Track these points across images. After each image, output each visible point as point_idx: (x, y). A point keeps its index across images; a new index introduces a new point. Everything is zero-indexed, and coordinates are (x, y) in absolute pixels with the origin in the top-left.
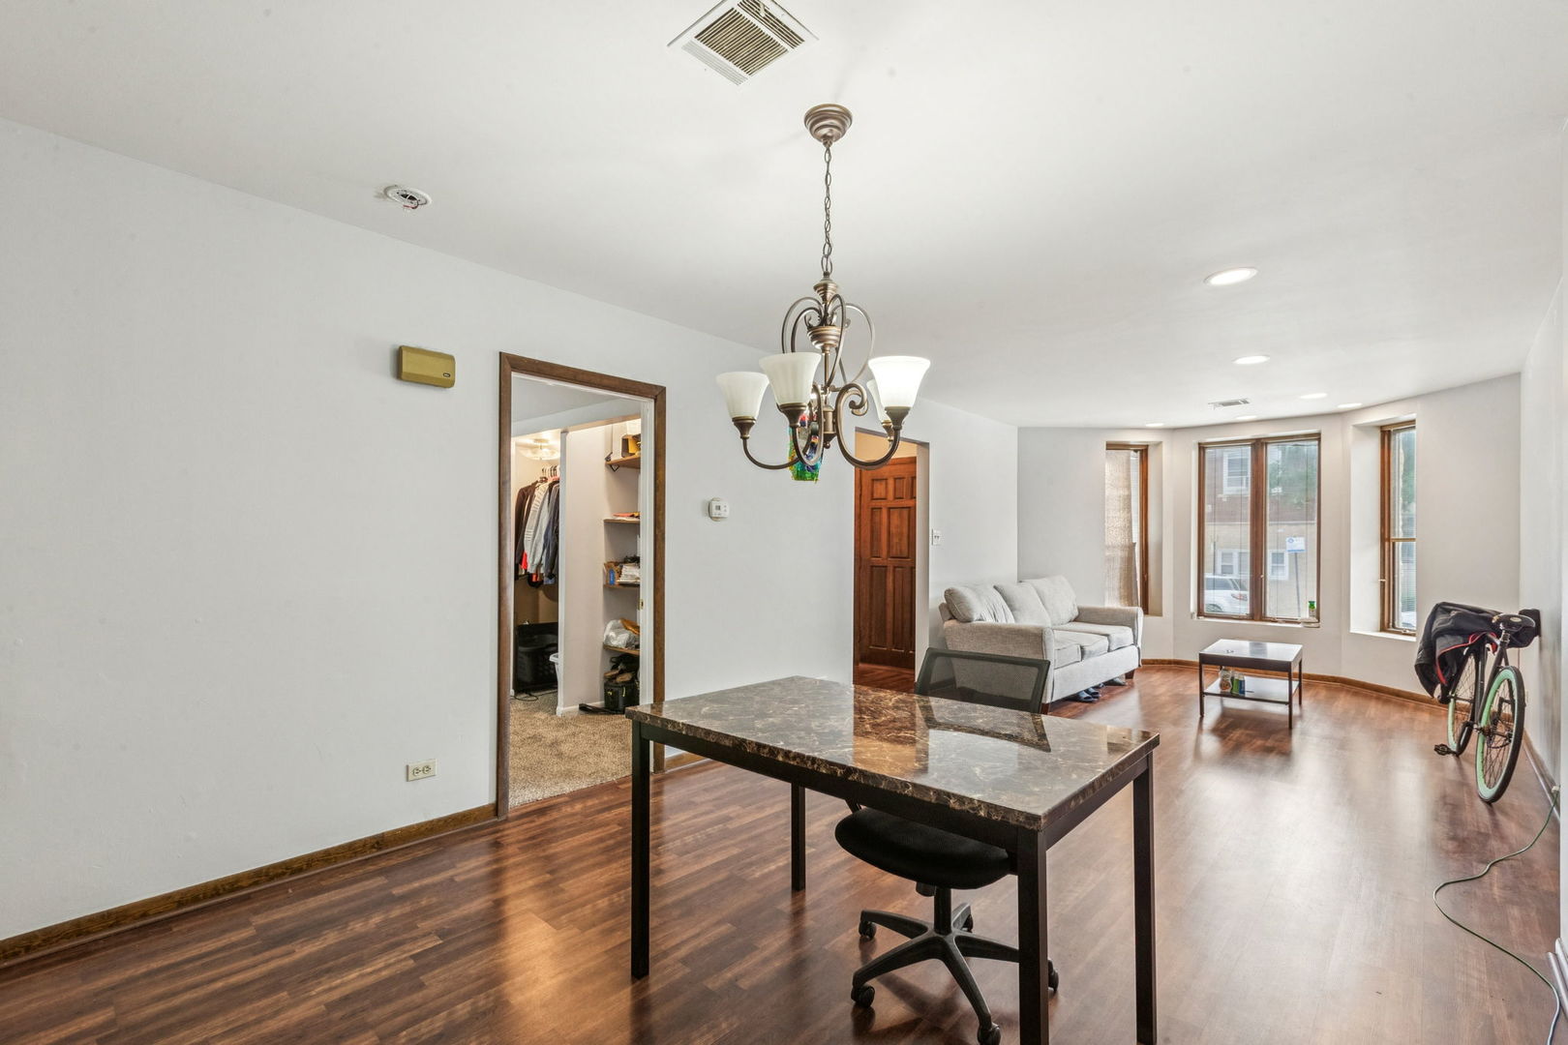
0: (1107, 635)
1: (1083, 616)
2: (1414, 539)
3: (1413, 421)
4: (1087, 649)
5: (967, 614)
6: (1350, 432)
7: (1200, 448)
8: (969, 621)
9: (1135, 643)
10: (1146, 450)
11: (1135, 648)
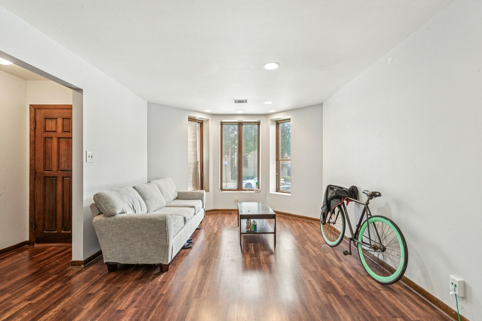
0: (194, 207)
1: (180, 196)
2: (290, 160)
3: (290, 119)
4: (187, 218)
5: (111, 211)
6: (269, 122)
7: (221, 124)
8: (113, 215)
9: (203, 207)
10: (202, 123)
11: (203, 209)
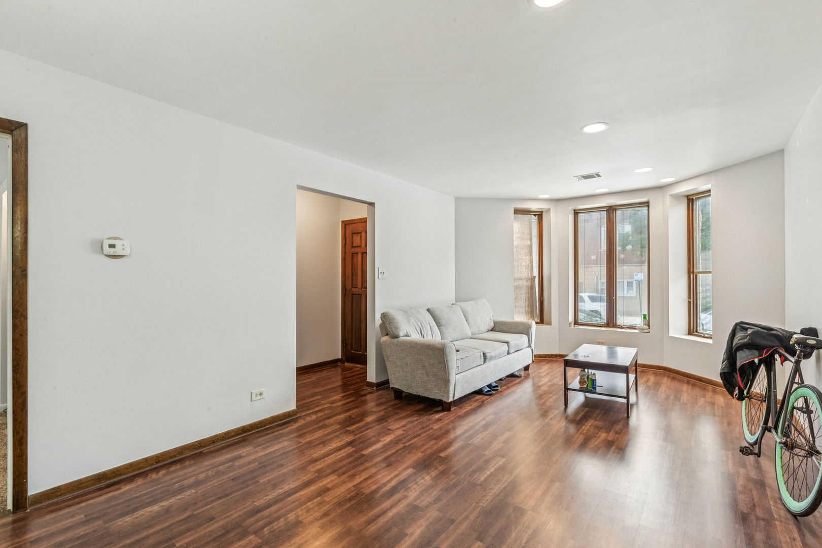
0: (507, 343)
1: (497, 327)
2: (710, 272)
3: (709, 191)
4: (488, 355)
5: (395, 332)
6: (668, 200)
7: (574, 213)
8: (397, 337)
9: (530, 346)
10: (542, 214)
11: (529, 350)
